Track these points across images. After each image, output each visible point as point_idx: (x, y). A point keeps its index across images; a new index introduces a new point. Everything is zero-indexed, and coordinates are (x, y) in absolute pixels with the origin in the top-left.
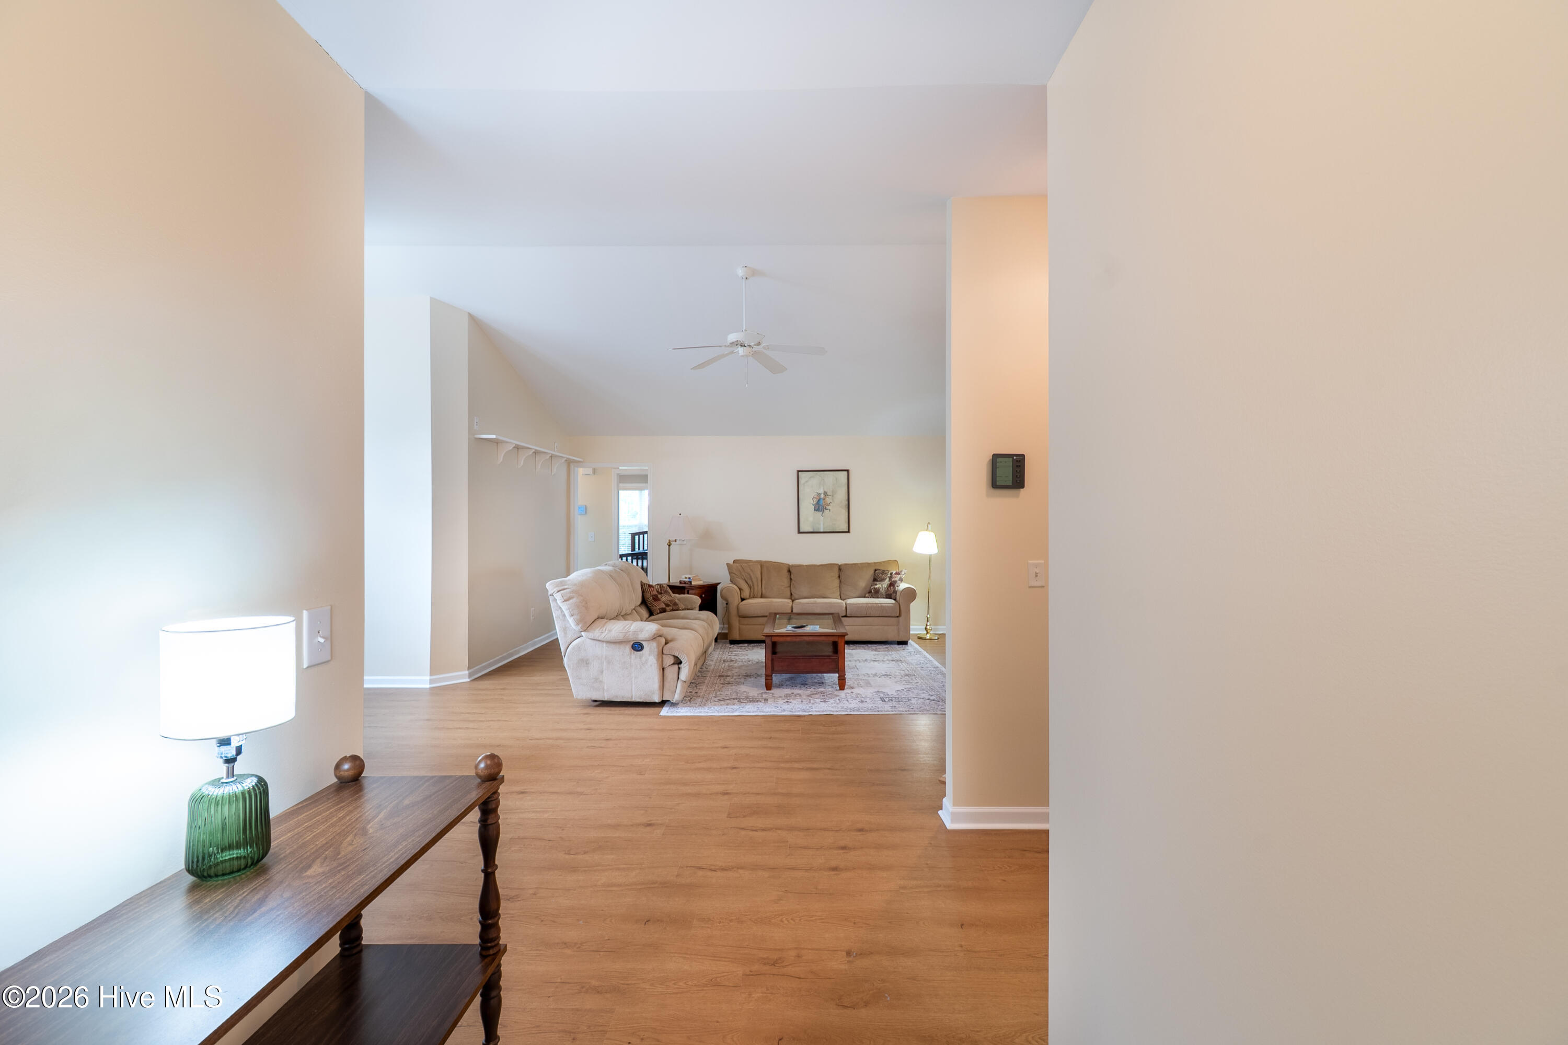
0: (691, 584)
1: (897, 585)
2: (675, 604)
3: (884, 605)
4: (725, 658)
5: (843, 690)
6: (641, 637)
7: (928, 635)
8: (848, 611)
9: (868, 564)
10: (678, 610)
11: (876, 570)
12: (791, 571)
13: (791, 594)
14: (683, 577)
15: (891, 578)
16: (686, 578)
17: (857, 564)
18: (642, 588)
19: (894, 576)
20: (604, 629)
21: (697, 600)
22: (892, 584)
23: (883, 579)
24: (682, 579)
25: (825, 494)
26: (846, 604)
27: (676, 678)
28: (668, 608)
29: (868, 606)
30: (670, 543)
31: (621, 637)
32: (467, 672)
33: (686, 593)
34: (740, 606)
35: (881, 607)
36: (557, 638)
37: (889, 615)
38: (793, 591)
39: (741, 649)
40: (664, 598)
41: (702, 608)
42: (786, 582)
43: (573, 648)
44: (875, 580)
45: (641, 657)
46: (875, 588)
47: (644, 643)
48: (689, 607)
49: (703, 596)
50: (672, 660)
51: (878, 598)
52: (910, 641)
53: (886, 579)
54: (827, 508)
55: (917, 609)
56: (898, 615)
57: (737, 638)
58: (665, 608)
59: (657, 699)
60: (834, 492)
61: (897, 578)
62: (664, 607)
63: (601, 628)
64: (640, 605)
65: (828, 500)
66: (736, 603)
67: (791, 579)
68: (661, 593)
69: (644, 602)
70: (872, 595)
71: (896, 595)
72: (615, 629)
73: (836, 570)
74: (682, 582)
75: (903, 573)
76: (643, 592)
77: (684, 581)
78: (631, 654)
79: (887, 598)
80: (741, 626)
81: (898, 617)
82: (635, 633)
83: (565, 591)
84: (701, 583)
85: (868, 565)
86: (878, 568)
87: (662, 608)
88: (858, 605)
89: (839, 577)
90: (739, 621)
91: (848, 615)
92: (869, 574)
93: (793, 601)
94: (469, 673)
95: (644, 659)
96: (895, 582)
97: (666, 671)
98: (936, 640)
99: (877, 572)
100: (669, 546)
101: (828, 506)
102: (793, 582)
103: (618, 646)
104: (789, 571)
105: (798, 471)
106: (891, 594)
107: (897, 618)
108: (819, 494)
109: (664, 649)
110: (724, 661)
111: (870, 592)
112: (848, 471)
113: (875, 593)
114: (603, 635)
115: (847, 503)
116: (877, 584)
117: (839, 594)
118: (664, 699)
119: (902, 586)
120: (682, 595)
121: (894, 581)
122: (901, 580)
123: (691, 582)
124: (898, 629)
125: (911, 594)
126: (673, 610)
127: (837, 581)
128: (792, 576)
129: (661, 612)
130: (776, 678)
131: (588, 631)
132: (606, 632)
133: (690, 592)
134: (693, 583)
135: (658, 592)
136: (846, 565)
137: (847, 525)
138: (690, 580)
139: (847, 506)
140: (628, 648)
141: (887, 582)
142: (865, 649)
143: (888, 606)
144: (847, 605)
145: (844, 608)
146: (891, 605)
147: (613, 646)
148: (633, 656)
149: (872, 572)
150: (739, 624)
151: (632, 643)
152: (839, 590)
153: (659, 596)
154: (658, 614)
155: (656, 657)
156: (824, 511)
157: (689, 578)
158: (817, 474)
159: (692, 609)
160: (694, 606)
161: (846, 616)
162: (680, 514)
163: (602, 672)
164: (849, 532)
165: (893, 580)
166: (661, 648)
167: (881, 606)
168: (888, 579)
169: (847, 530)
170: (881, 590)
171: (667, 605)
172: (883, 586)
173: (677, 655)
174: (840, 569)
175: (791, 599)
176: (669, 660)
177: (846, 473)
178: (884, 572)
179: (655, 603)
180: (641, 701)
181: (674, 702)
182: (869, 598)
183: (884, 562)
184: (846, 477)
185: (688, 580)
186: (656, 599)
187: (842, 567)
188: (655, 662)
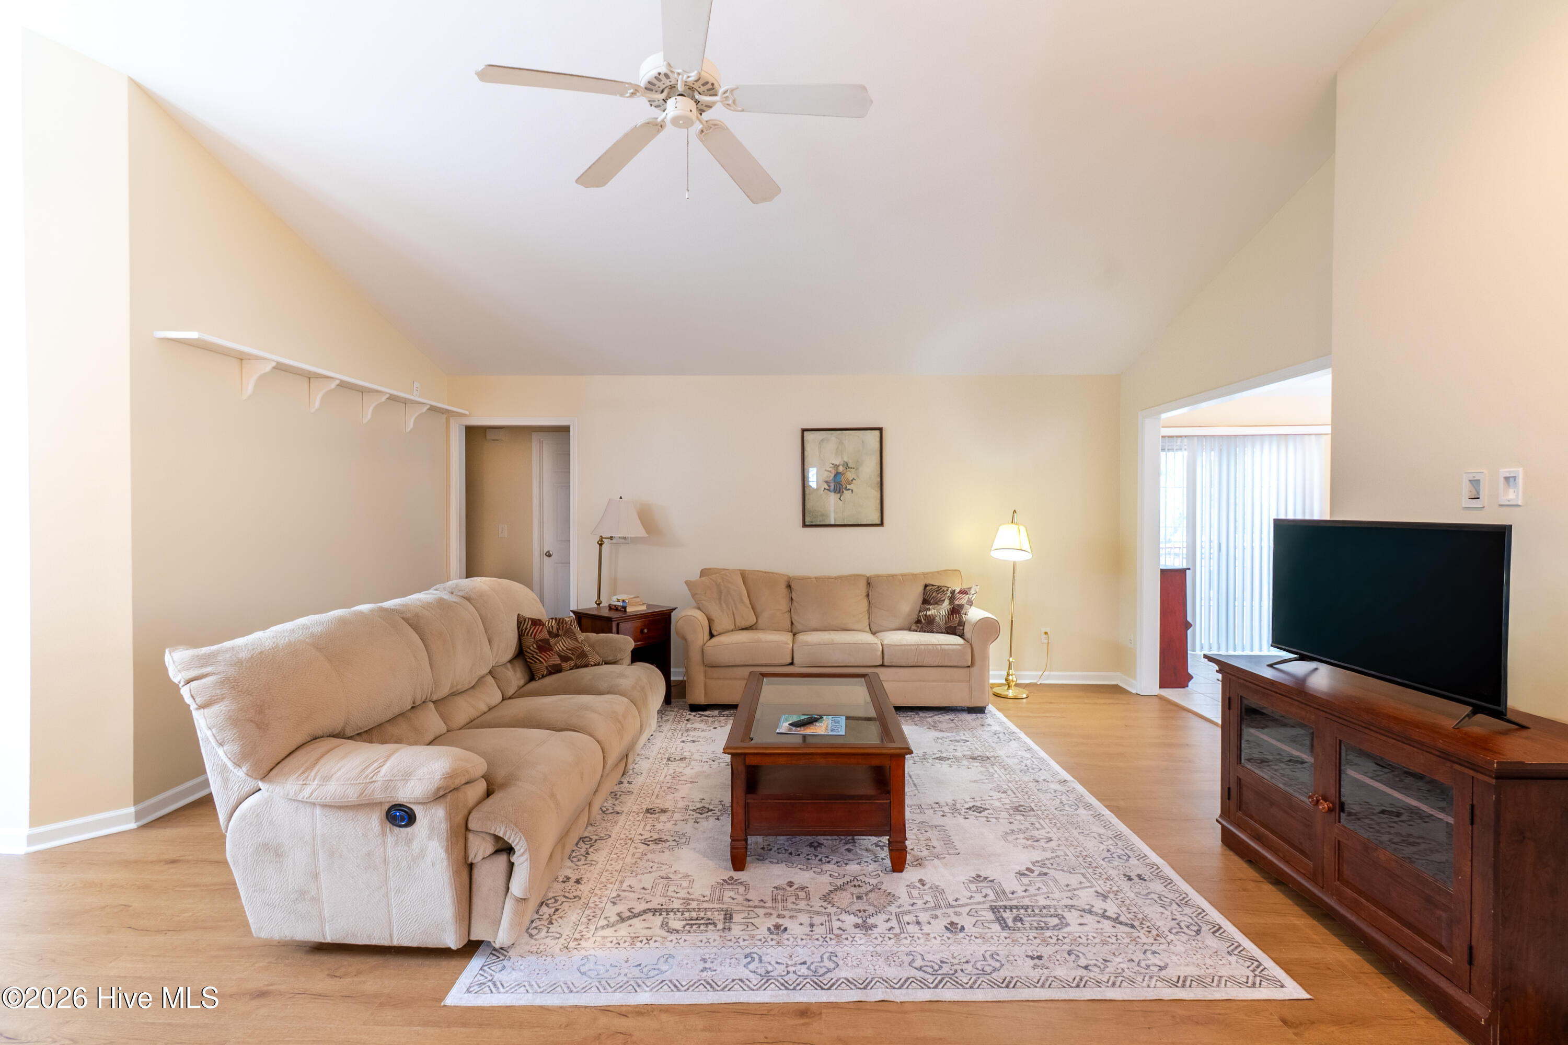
0: (625, 611)
1: (964, 611)
2: (583, 655)
3: (947, 647)
4: (673, 751)
5: (901, 871)
6: (406, 794)
7: (1010, 691)
8: (886, 657)
9: (913, 575)
10: (586, 666)
11: (926, 586)
12: (793, 586)
13: (792, 623)
14: (615, 598)
15: (952, 599)
16: (618, 601)
17: (896, 575)
18: (518, 628)
19: (958, 596)
20: (313, 773)
21: (627, 643)
22: (956, 610)
23: (939, 601)
24: (612, 603)
25: (846, 466)
26: (882, 646)
27: (503, 889)
28: (564, 665)
29: (918, 649)
30: (602, 541)
31: (352, 794)
32: (132, 810)
33: (614, 629)
34: (706, 648)
35: (941, 651)
36: (211, 794)
37: (955, 664)
38: (795, 618)
39: (707, 722)
40: (561, 645)
41: (637, 656)
42: (783, 604)
43: (243, 818)
44: (926, 601)
45: (409, 841)
46: (926, 615)
47: (418, 810)
48: (611, 658)
49: (646, 631)
50: (489, 848)
51: (932, 632)
52: (990, 708)
53: (944, 600)
54: (849, 487)
55: (996, 651)
56: (969, 664)
57: (702, 700)
58: (560, 664)
59: (452, 941)
60: (859, 463)
61: (963, 600)
62: (559, 662)
63: (303, 773)
64: (510, 661)
65: (850, 475)
66: (700, 643)
67: (792, 599)
68: (557, 635)
69: (520, 654)
70: (922, 627)
71: (963, 629)
72: (339, 774)
73: (862, 584)
74: (613, 607)
75: (973, 591)
76: (521, 635)
77: (615, 606)
78: (384, 833)
79: (948, 633)
80: (707, 681)
81: (969, 667)
82: (389, 784)
83: (204, 681)
84: (642, 609)
85: (914, 577)
86: (928, 582)
87: (554, 665)
88: (903, 647)
89: (868, 595)
90: (705, 672)
91: (886, 664)
92: (914, 594)
93: (794, 635)
94: (135, 812)
95: (415, 845)
96: (961, 606)
97: (476, 872)
98: (1025, 700)
99: (928, 588)
100: (601, 545)
101: (850, 484)
102: (795, 604)
103: (350, 814)
104: (789, 586)
105: (804, 430)
106: (954, 626)
107: (967, 669)
108: (836, 466)
109: (471, 818)
110: (669, 759)
111: (918, 622)
112: (880, 429)
113: (924, 624)
114: (307, 791)
115: (879, 479)
116: (929, 609)
117: (867, 623)
118: (473, 938)
119: (974, 614)
120: (602, 636)
121: (958, 605)
122: (970, 603)
123: (625, 608)
124: (970, 687)
125: (989, 629)
126: (577, 667)
127: (865, 603)
128: (793, 593)
129: (550, 673)
130: (754, 841)
131: (270, 781)
132: (316, 782)
133: (622, 626)
134: (628, 610)
135: (550, 633)
136: (878, 576)
137: (879, 514)
138: (625, 605)
139: (879, 485)
140: (375, 820)
141: (945, 607)
142: (916, 725)
143: (953, 650)
144: (884, 647)
145: (880, 653)
146: (958, 647)
147: (340, 814)
148: (390, 839)
149: (921, 589)
150: (705, 676)
151: (386, 807)
152: (867, 617)
153: (552, 641)
154: (543, 676)
155: (445, 843)
156: (843, 492)
157: (624, 601)
158: (832, 434)
159: (614, 663)
160: (619, 657)
161: (882, 665)
162: (621, 498)
163: (315, 876)
164: (881, 524)
165: (957, 602)
166: (459, 818)
167: (943, 650)
168: (947, 602)
169: (878, 522)
170: (937, 619)
171: (565, 659)
172: (940, 611)
173: (501, 835)
174: (869, 584)
175: (792, 632)
176: (480, 848)
177: (877, 432)
178: (939, 589)
179: (541, 657)
180: (415, 945)
181: (497, 946)
182: (916, 631)
183: (938, 572)
184: (878, 439)
185: (620, 604)
186: (544, 647)
187: (871, 581)
188: (444, 855)
